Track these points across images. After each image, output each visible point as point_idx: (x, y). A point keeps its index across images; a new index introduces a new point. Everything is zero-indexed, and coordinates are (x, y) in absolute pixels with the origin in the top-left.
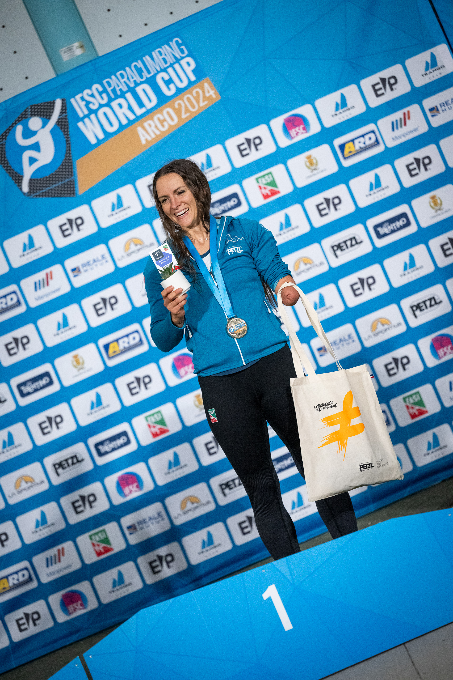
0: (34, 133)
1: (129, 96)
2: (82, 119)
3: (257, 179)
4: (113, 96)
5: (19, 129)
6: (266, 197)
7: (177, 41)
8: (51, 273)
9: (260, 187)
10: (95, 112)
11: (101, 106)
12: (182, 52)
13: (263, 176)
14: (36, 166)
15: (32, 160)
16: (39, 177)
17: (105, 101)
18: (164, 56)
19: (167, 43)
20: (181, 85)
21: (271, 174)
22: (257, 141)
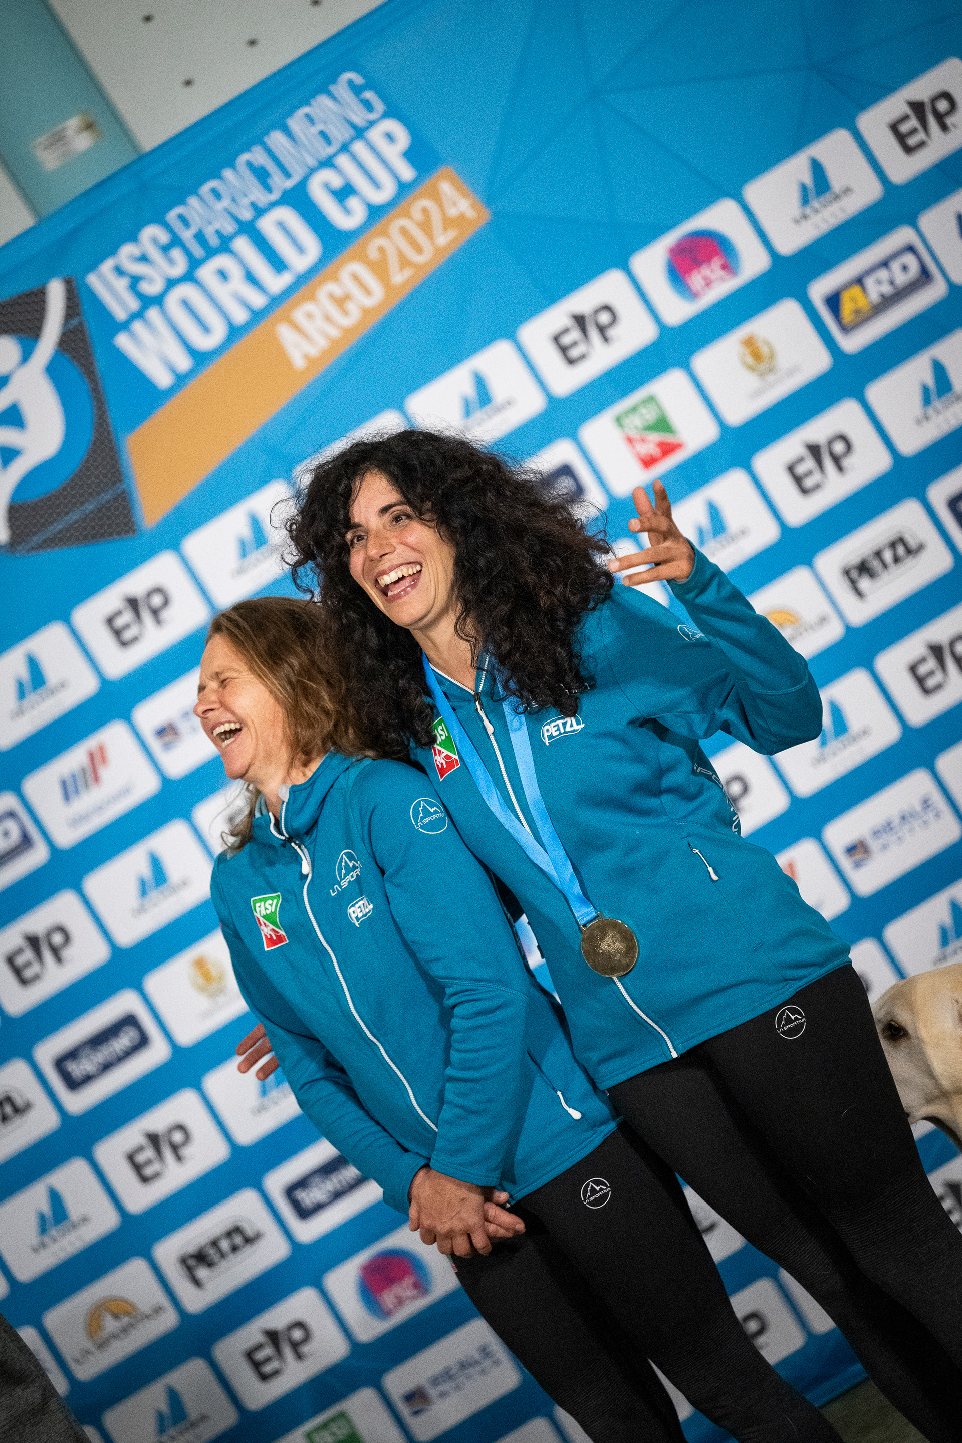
1: (242, 245)
2: (125, 326)
3: (619, 421)
4: (198, 251)
6: (648, 462)
8: (101, 749)
9: (630, 440)
10: (158, 300)
12: (368, 106)
13: (634, 410)
15: (7, 455)
16: (33, 495)
17: (180, 267)
18: (320, 127)
19: (324, 88)
20: (379, 198)
21: (651, 399)
22: (604, 318)
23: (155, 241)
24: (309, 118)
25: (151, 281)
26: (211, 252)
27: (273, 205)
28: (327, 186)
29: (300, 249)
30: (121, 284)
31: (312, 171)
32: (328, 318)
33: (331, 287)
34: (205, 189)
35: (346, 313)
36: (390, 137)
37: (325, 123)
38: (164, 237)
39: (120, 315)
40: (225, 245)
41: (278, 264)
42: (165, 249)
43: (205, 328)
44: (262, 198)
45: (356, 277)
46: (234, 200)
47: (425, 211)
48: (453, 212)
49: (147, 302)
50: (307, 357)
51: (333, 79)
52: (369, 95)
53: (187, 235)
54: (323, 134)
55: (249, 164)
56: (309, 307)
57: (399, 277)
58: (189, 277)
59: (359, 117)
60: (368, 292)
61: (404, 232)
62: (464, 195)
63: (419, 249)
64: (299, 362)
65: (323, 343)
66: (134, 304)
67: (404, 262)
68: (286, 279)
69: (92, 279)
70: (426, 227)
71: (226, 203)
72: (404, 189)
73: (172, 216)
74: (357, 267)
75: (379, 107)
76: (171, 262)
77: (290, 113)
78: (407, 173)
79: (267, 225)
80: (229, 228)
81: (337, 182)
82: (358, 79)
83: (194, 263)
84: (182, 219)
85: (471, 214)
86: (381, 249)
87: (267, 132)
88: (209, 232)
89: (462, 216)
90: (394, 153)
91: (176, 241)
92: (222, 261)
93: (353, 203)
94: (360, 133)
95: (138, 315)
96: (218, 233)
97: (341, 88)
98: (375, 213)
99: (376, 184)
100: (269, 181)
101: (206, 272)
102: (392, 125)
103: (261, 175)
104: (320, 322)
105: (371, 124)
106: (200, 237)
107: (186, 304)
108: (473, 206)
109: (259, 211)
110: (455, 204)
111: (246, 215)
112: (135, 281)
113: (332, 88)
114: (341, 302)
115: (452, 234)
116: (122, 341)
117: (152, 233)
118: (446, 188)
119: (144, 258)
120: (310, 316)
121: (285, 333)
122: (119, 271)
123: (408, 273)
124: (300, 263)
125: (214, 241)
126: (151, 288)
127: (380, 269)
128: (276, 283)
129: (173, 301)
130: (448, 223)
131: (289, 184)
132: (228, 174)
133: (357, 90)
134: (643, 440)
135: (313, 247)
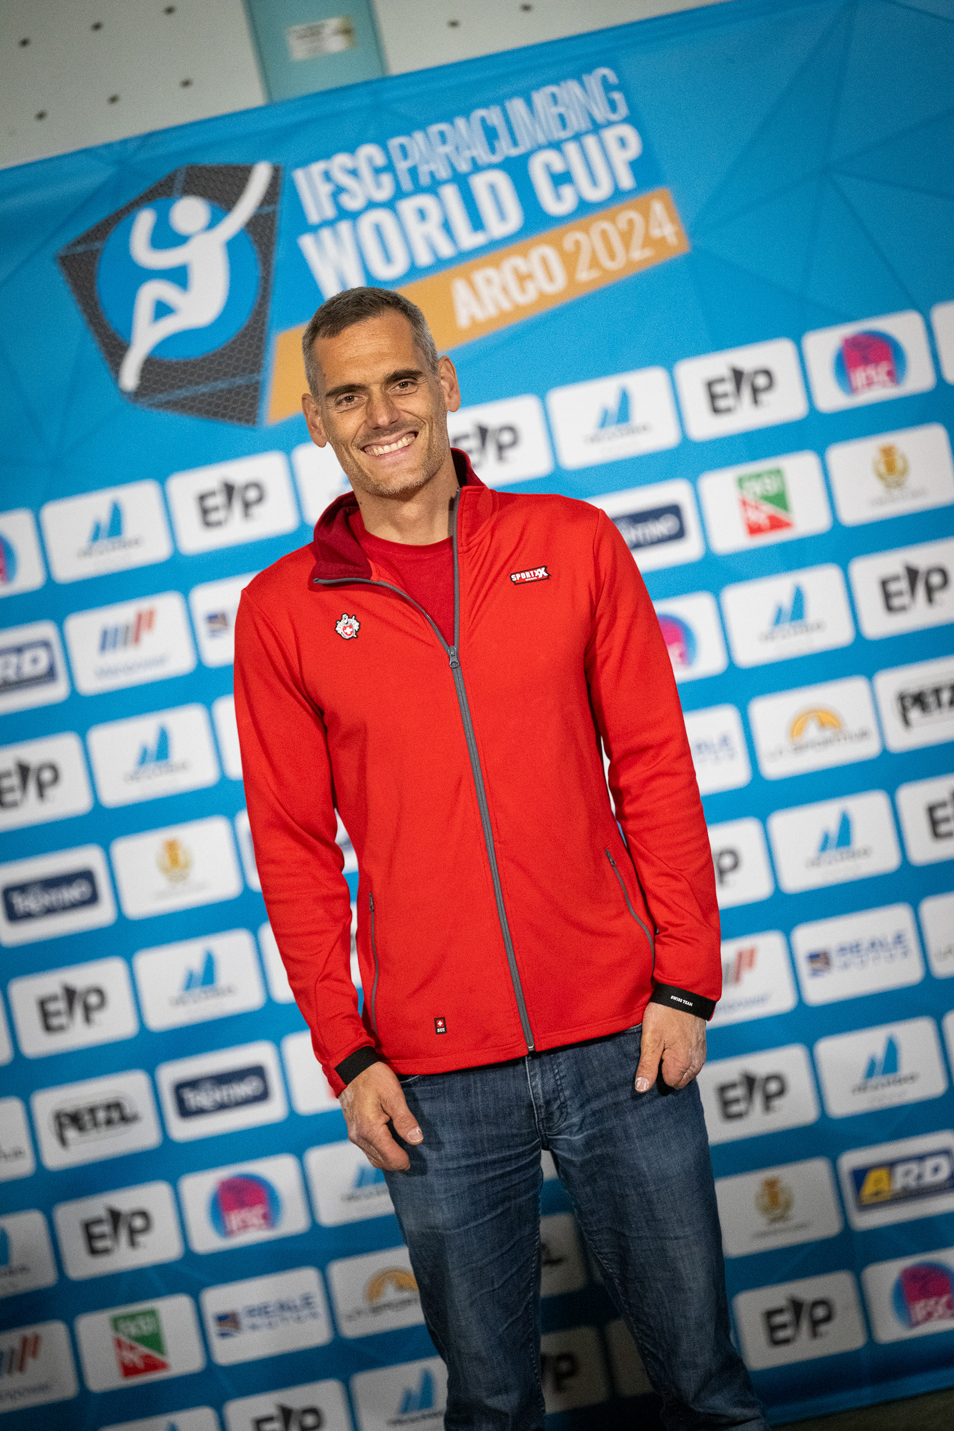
0: (180, 240)
1: (450, 193)
2: (314, 229)
3: (741, 482)
4: (407, 184)
5: (145, 220)
6: (754, 530)
7: (604, 79)
8: (151, 614)
9: (744, 503)
10: (353, 216)
11: (371, 205)
12: (613, 106)
13: (758, 476)
14: (169, 326)
15: (162, 310)
16: (172, 356)
17: (384, 193)
18: (562, 110)
19: (578, 76)
20: (593, 195)
21: (778, 472)
22: (761, 381)
23: (370, 160)
24: (554, 97)
25: (353, 195)
26: (419, 189)
27: (491, 166)
28: (548, 167)
29: (502, 215)
30: (325, 189)
31: (540, 148)
32: (505, 290)
33: (517, 262)
34: (435, 129)
35: (523, 290)
36: (623, 142)
37: (567, 107)
38: (380, 160)
39: (314, 217)
40: (433, 188)
41: (477, 222)
42: (377, 171)
43: (388, 258)
44: (483, 155)
45: (544, 262)
46: (457, 148)
47: (631, 222)
48: (656, 233)
49: (344, 214)
50: (473, 319)
51: (589, 69)
52: (617, 96)
53: (402, 166)
54: (562, 118)
55: (483, 120)
56: (491, 272)
57: (584, 275)
58: (390, 205)
59: (601, 113)
60: (551, 278)
61: (604, 234)
62: (673, 220)
63: (612, 256)
64: (463, 320)
65: (492, 311)
66: (330, 212)
67: (594, 263)
68: (479, 239)
69: (299, 176)
70: (626, 237)
71: (448, 149)
72: (618, 195)
73: (394, 143)
74: (548, 252)
75: (623, 110)
76: (379, 185)
77: (538, 86)
78: (627, 181)
79: (480, 183)
80: (443, 173)
81: (558, 166)
82: (612, 77)
83: (400, 194)
84: (403, 148)
85: (672, 240)
86: (577, 244)
87: (511, 96)
88: (424, 170)
89: (663, 240)
90: (621, 158)
91: (390, 168)
92: (426, 201)
93: (567, 191)
94: (596, 128)
95: (330, 223)
96: (432, 174)
97: (593, 81)
98: (584, 207)
99: (594, 181)
100: (497, 145)
101: (407, 207)
102: (628, 132)
103: (491, 134)
104: (496, 291)
105: (610, 124)
106: (413, 172)
107: (378, 229)
108: (677, 234)
109: (477, 168)
110: (660, 226)
111: (464, 167)
112: (338, 191)
113: (585, 78)
114: (522, 278)
115: (648, 253)
116: (307, 242)
117: (370, 152)
118: (658, 208)
119: (354, 173)
120: (489, 281)
121: (460, 289)
122: (327, 176)
123: (594, 274)
124: (498, 229)
125: (425, 180)
126: (352, 203)
127: (570, 261)
128: (469, 240)
129: (367, 222)
130: (648, 241)
131: (514, 152)
132: (460, 122)
133: (607, 87)
134: (757, 508)
135: (515, 219)
